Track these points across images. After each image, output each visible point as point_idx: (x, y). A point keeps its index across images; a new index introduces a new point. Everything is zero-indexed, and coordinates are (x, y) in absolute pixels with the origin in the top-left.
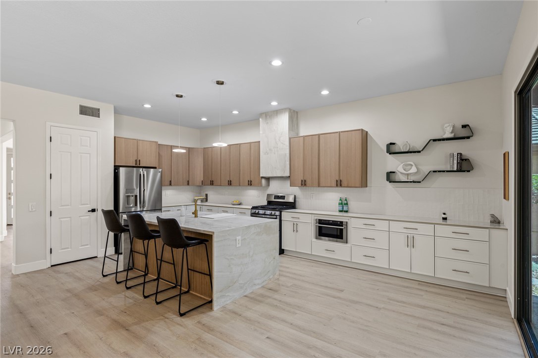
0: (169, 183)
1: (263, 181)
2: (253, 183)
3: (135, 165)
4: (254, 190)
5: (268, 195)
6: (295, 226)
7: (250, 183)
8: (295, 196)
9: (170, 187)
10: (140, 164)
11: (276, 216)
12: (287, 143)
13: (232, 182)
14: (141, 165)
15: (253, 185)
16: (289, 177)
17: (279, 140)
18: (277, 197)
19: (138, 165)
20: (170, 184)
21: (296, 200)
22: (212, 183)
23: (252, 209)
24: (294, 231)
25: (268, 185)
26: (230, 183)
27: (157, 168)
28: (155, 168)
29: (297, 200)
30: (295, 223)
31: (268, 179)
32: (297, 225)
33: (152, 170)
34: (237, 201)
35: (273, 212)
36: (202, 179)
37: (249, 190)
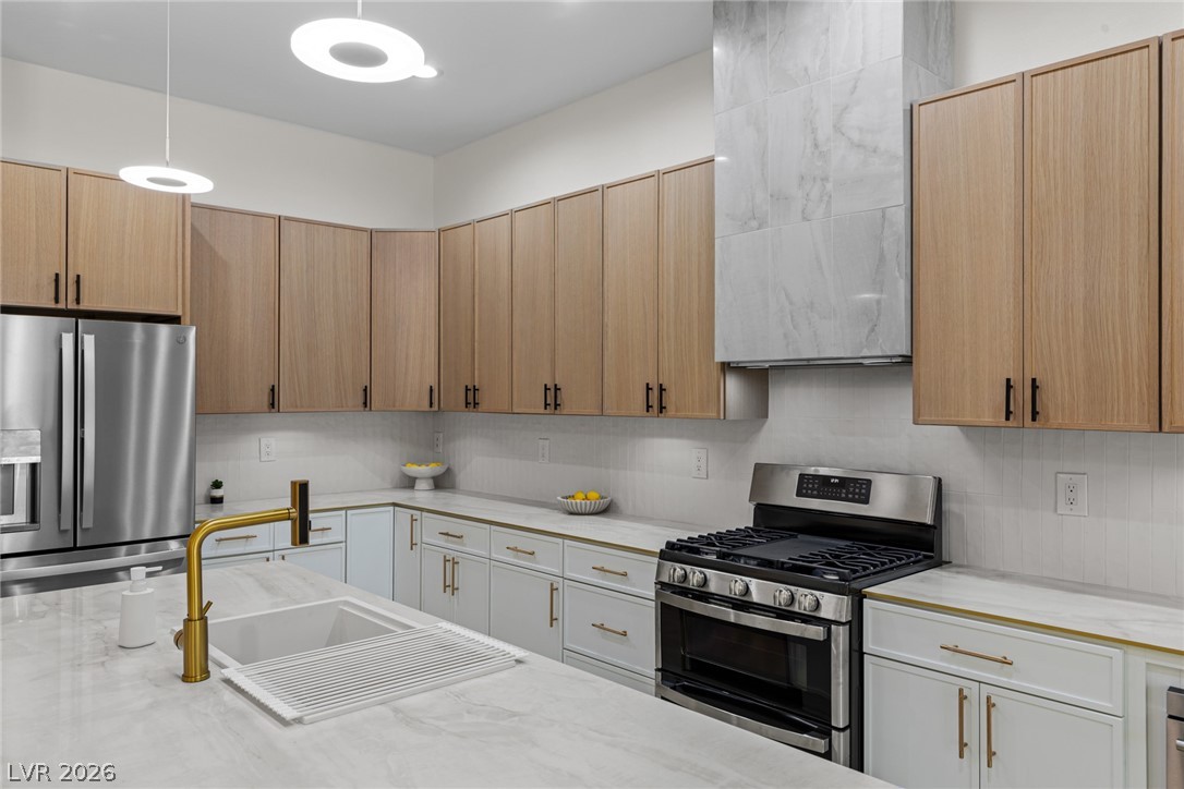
0: (265, 399)
1: (733, 387)
2: (671, 399)
3: (51, 305)
4: (680, 436)
5: (759, 468)
6: (974, 713)
7: (657, 401)
8: (939, 482)
9: (275, 417)
10: (78, 301)
11: (827, 623)
12: (896, 142)
13: (564, 396)
14: (85, 305)
15: (671, 409)
16: (907, 360)
17: (837, 128)
18: (812, 484)
19: (72, 306)
20: (273, 405)
21: (945, 506)
22: (472, 398)
23: (663, 555)
24: (962, 745)
25: (761, 411)
26: (553, 399)
27: (186, 319)
28: (173, 320)
29: (950, 506)
30: (972, 690)
31: (759, 377)
32: (990, 705)
33: (164, 331)
34: (593, 495)
35: (805, 598)
36: (431, 380)
37: (652, 435)
